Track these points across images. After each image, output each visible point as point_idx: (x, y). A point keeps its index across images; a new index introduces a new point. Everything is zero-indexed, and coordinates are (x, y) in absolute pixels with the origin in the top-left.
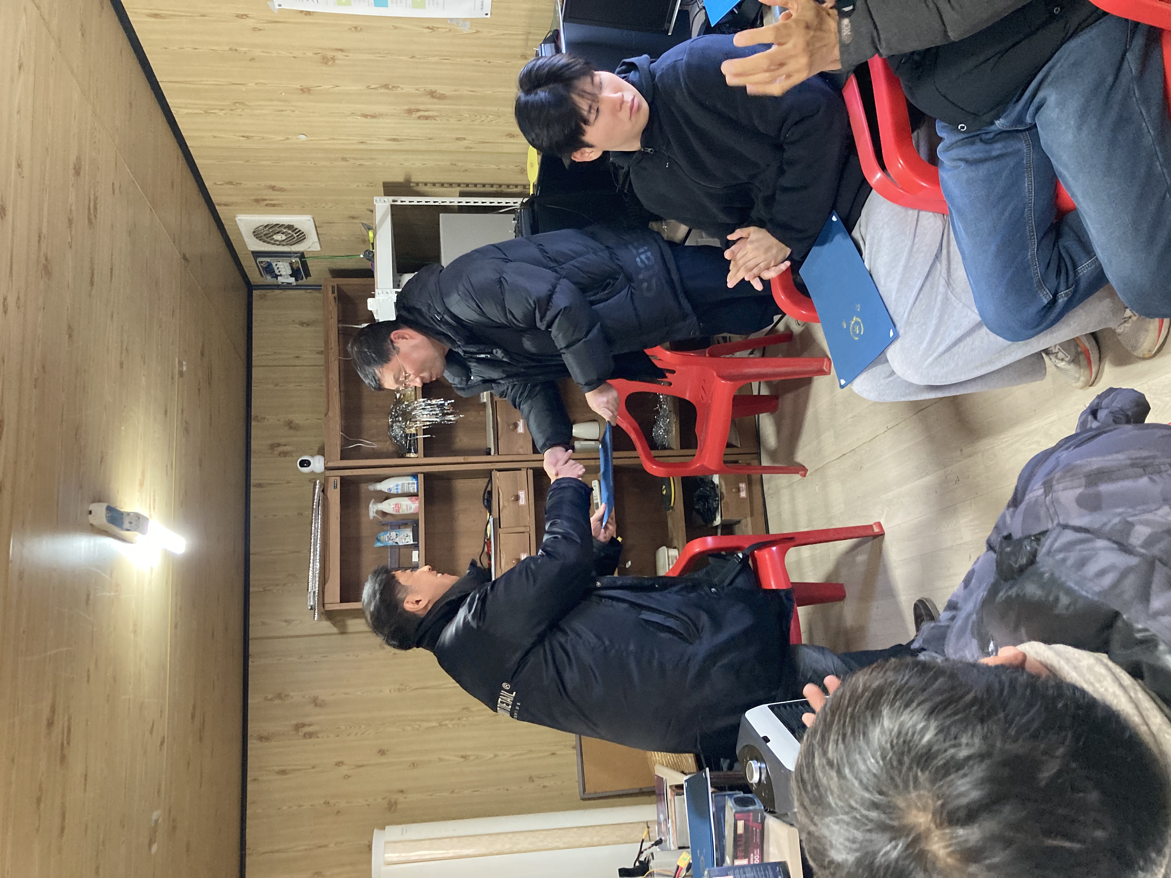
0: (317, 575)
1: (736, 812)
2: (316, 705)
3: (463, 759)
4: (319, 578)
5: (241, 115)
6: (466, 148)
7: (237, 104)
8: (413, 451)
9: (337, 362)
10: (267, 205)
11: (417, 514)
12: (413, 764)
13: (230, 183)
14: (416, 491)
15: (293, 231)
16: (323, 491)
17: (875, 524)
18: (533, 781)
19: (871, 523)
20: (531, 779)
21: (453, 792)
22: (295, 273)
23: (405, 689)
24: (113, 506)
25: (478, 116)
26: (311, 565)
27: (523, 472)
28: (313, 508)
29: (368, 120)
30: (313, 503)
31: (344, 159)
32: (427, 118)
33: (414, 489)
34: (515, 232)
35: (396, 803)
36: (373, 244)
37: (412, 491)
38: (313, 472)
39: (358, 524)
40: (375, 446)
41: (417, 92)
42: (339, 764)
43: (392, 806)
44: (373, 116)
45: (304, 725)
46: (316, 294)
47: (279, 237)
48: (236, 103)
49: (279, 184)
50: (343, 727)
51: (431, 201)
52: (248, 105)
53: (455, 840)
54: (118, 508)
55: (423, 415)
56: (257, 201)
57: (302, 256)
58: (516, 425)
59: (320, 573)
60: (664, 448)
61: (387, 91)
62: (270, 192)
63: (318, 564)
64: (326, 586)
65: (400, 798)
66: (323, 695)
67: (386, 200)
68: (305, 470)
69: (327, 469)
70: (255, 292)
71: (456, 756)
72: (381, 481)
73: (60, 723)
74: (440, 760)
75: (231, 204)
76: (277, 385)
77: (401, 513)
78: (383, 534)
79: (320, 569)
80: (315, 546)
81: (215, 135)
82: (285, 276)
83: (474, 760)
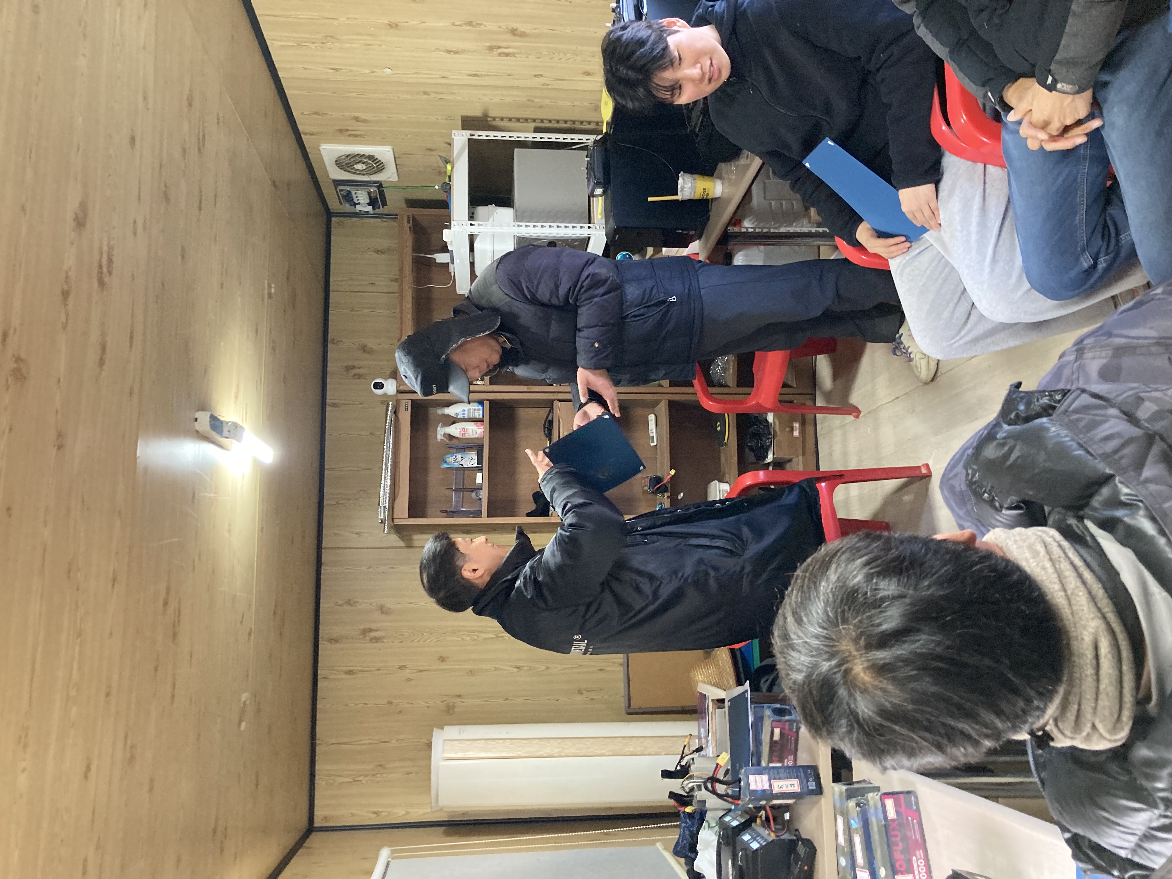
0: (388, 491)
1: (773, 721)
2: (382, 612)
3: (517, 670)
4: (390, 494)
5: (331, 49)
6: (543, 85)
7: (328, 38)
9: (410, 290)
10: (350, 135)
11: (482, 438)
13: (317, 113)
14: (481, 417)
15: (373, 161)
16: (395, 413)
17: (923, 465)
18: (581, 693)
19: (920, 465)
20: (580, 692)
21: (507, 699)
22: (373, 202)
24: (216, 415)
25: (556, 54)
26: (383, 482)
28: (385, 429)
29: (451, 56)
30: (386, 423)
31: (425, 93)
32: (507, 55)
33: (479, 415)
34: (587, 168)
35: (454, 707)
36: (450, 177)
37: (477, 417)
38: (385, 395)
39: (426, 445)
41: (500, 29)
42: (402, 668)
43: (450, 709)
44: (456, 52)
45: (371, 630)
46: (392, 223)
47: (360, 167)
48: (326, 36)
49: (362, 116)
50: (407, 634)
51: (507, 136)
52: (338, 39)
53: (508, 742)
54: (219, 417)
56: (341, 131)
57: (380, 185)
59: (390, 489)
60: (720, 385)
61: (470, 28)
62: (354, 122)
63: (389, 481)
64: (396, 502)
65: (458, 701)
66: (389, 603)
67: (464, 134)
68: (378, 392)
69: (399, 392)
70: (334, 219)
71: (510, 666)
72: (448, 406)
73: (173, 605)
74: (496, 669)
75: (316, 134)
76: (352, 310)
77: (467, 437)
78: (448, 456)
79: (391, 486)
80: (387, 463)
81: (306, 67)
82: (363, 205)
83: (527, 671)
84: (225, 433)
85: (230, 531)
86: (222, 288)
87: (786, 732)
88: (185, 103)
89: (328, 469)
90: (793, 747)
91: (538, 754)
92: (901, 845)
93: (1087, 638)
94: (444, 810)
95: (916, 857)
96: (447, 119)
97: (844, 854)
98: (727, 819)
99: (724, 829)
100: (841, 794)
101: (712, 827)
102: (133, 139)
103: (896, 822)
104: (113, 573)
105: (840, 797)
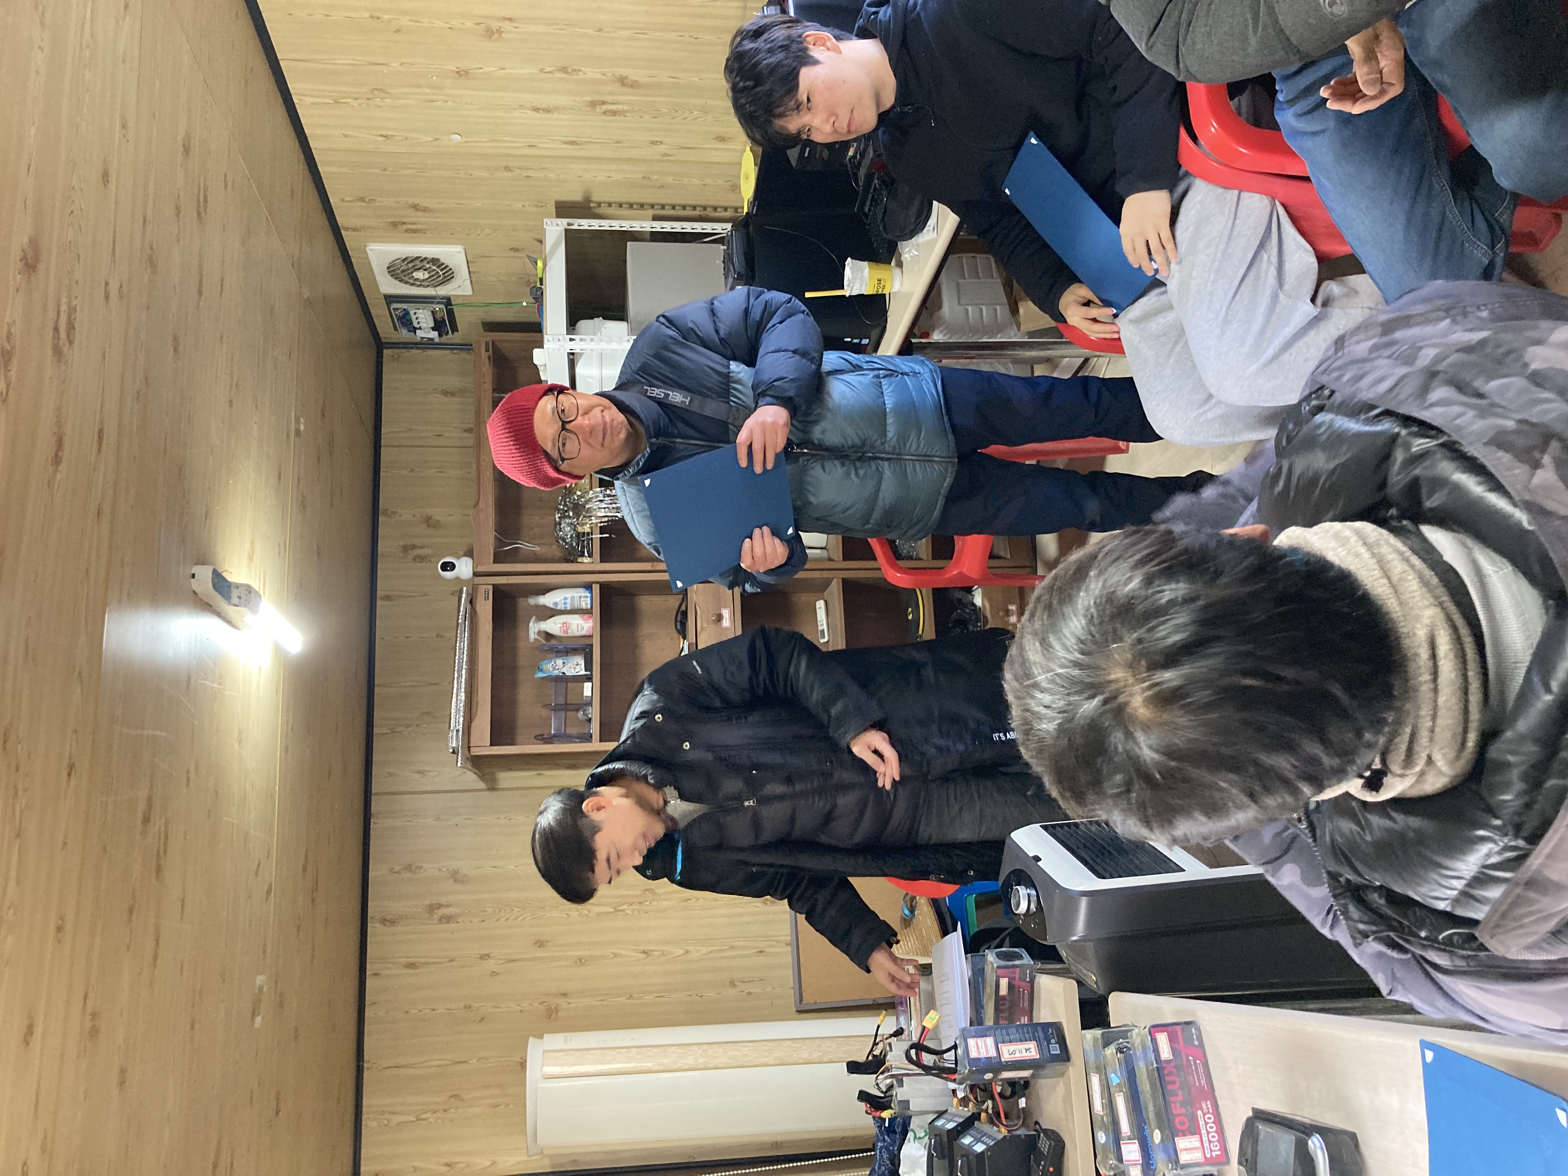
0: (462, 709)
1: (998, 967)
2: (456, 881)
3: (645, 956)
4: (464, 712)
5: (379, 107)
6: (663, 156)
7: (376, 92)
8: (586, 554)
10: (407, 231)
11: (591, 637)
12: (580, 960)
13: (362, 199)
14: (589, 607)
15: (438, 267)
16: (471, 602)
18: (735, 986)
20: (733, 984)
21: (631, 996)
22: (438, 326)
24: (221, 573)
25: (680, 112)
26: (454, 696)
28: (458, 624)
29: (540, 115)
30: (458, 615)
31: (507, 169)
32: (614, 113)
33: (586, 604)
34: (724, 262)
35: (557, 1010)
36: (541, 280)
37: (584, 607)
38: (457, 578)
39: (514, 649)
40: (537, 549)
41: (603, 77)
42: (484, 957)
43: (551, 1013)
44: (547, 111)
45: (440, 906)
46: (464, 355)
47: (420, 275)
48: (374, 89)
49: (424, 202)
50: (490, 910)
51: (616, 225)
52: (388, 93)
53: (634, 1050)
54: (224, 574)
55: (600, 508)
56: (394, 224)
57: (448, 301)
59: (465, 706)
60: (910, 558)
61: (565, 76)
62: (411, 212)
63: (463, 694)
64: (473, 724)
65: (563, 1002)
66: (466, 867)
67: (559, 223)
68: (448, 575)
69: (476, 574)
70: (386, 352)
71: (635, 950)
72: (544, 594)
73: (157, 824)
74: (614, 955)
75: (363, 228)
76: (412, 470)
77: (570, 634)
78: (546, 662)
79: (465, 702)
80: (460, 671)
81: (347, 133)
82: (426, 330)
83: (659, 956)
84: (235, 600)
85: (240, 742)
86: (231, 406)
87: (1017, 982)
88: (180, 150)
90: (1026, 1005)
91: (675, 1067)
92: (1181, 1096)
93: (1421, 633)
94: (545, 1152)
95: (1202, 1110)
97: (1104, 1127)
98: (939, 1123)
99: (936, 1135)
100: (1095, 1040)
101: (920, 1138)
102: (106, 175)
103: (1173, 1064)
104: (70, 758)
105: (1094, 1046)
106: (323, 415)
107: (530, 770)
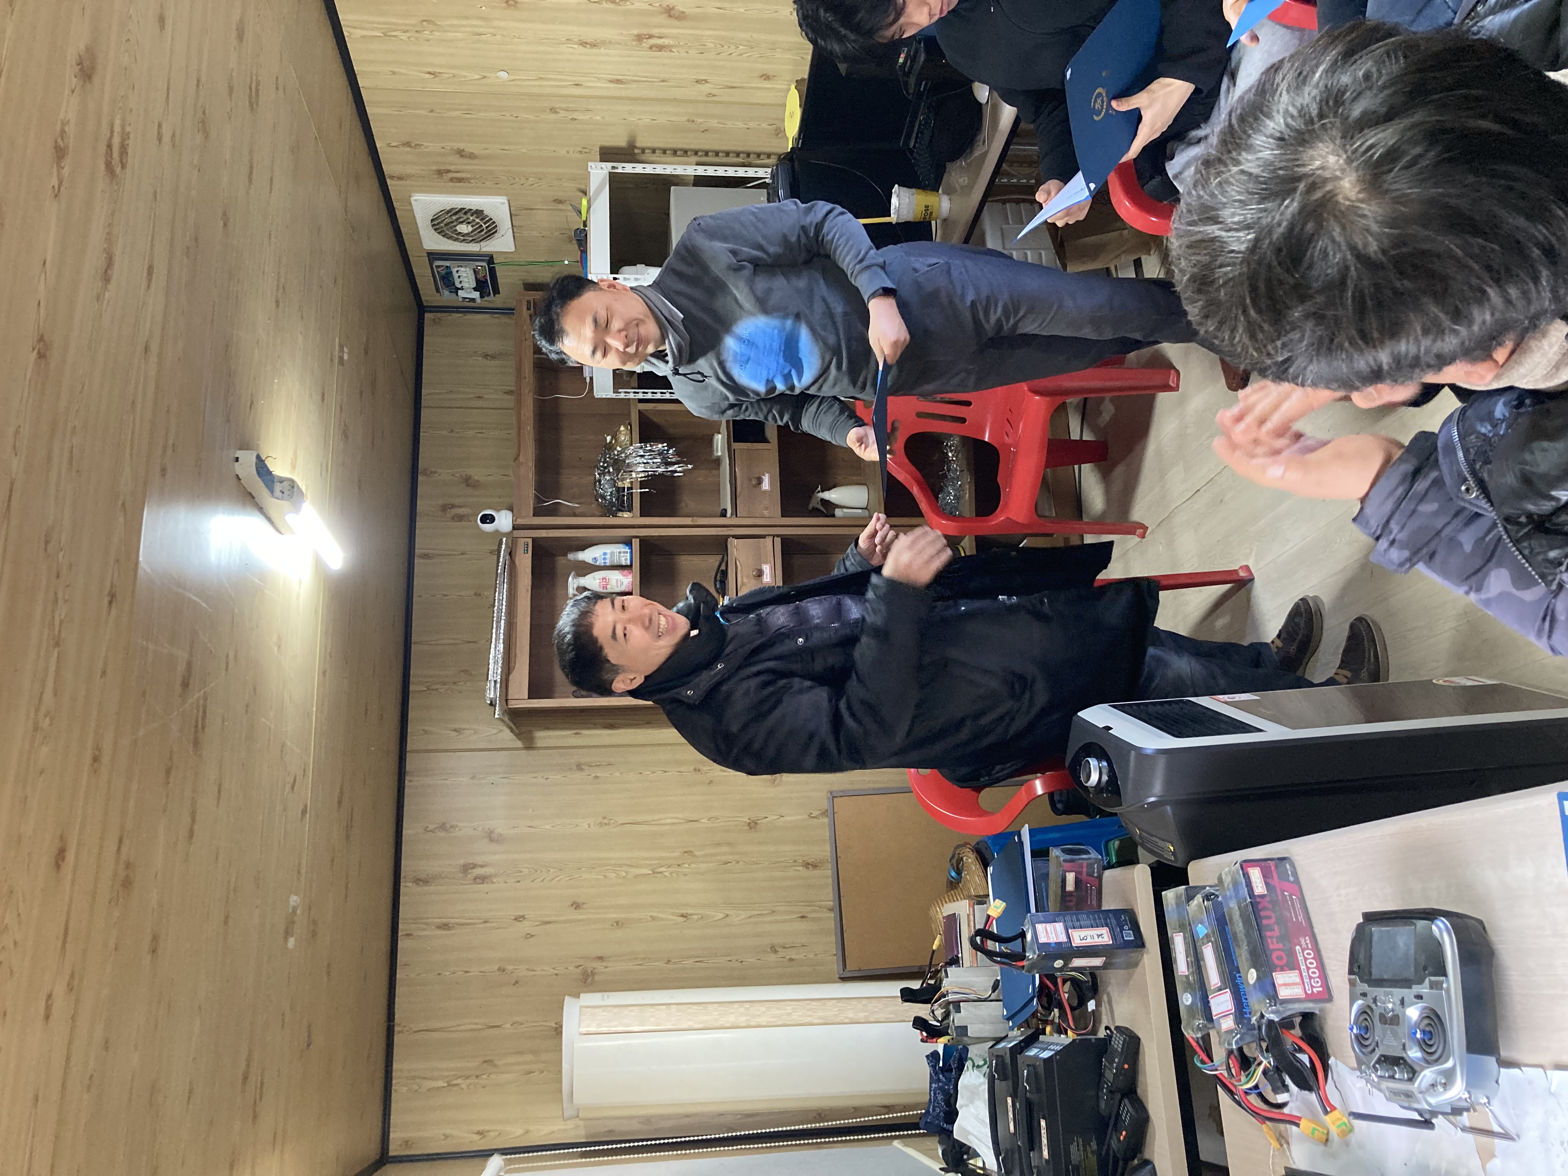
0: (500, 660)
1: (1064, 861)
2: (491, 840)
3: (684, 919)
4: (503, 664)
5: (428, 41)
6: (707, 96)
7: (425, 23)
8: (626, 509)
9: (531, 402)
10: (452, 180)
12: (617, 923)
13: (408, 144)
14: (629, 562)
15: (482, 220)
16: (510, 554)
17: (1241, 568)
18: (776, 952)
19: (1237, 568)
20: (773, 950)
21: (669, 961)
22: (480, 286)
23: (609, 824)
24: (263, 461)
25: (726, 47)
26: (493, 647)
27: (769, 540)
28: (497, 575)
29: (587, 50)
30: (498, 566)
31: (553, 110)
32: (661, 48)
33: (626, 560)
35: (593, 972)
36: (585, 221)
37: (624, 564)
38: (497, 532)
40: (577, 506)
41: (651, 8)
42: (519, 918)
43: (587, 975)
44: (594, 45)
45: (475, 866)
46: (505, 320)
47: (464, 228)
48: (423, 21)
49: (469, 148)
50: (526, 871)
51: (661, 169)
52: (436, 25)
54: (269, 465)
55: (640, 463)
56: (440, 173)
57: (490, 259)
58: (760, 481)
59: (503, 660)
61: (612, 6)
62: (456, 159)
63: (501, 646)
64: (511, 677)
65: (599, 966)
66: (501, 827)
67: (603, 166)
68: (487, 527)
69: (515, 528)
70: (428, 317)
71: (673, 914)
72: (583, 550)
73: (196, 694)
74: (653, 918)
75: (408, 177)
76: (452, 431)
79: (504, 653)
80: (498, 622)
81: (394, 70)
82: (468, 290)
83: (697, 920)
84: (277, 493)
85: (279, 647)
86: (278, 306)
87: (1084, 877)
88: (234, 34)
89: (416, 643)
91: (716, 1024)
92: (1277, 932)
94: (581, 1115)
95: (1301, 946)
96: (581, 152)
97: (1189, 987)
98: (1001, 1046)
99: (997, 1060)
101: (978, 1067)
102: (162, 20)
103: (1268, 899)
104: (112, 587)
105: (1177, 904)
106: (366, 353)
107: (567, 729)
